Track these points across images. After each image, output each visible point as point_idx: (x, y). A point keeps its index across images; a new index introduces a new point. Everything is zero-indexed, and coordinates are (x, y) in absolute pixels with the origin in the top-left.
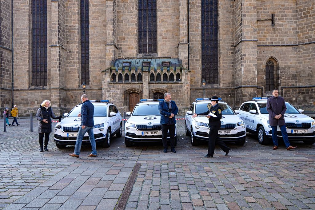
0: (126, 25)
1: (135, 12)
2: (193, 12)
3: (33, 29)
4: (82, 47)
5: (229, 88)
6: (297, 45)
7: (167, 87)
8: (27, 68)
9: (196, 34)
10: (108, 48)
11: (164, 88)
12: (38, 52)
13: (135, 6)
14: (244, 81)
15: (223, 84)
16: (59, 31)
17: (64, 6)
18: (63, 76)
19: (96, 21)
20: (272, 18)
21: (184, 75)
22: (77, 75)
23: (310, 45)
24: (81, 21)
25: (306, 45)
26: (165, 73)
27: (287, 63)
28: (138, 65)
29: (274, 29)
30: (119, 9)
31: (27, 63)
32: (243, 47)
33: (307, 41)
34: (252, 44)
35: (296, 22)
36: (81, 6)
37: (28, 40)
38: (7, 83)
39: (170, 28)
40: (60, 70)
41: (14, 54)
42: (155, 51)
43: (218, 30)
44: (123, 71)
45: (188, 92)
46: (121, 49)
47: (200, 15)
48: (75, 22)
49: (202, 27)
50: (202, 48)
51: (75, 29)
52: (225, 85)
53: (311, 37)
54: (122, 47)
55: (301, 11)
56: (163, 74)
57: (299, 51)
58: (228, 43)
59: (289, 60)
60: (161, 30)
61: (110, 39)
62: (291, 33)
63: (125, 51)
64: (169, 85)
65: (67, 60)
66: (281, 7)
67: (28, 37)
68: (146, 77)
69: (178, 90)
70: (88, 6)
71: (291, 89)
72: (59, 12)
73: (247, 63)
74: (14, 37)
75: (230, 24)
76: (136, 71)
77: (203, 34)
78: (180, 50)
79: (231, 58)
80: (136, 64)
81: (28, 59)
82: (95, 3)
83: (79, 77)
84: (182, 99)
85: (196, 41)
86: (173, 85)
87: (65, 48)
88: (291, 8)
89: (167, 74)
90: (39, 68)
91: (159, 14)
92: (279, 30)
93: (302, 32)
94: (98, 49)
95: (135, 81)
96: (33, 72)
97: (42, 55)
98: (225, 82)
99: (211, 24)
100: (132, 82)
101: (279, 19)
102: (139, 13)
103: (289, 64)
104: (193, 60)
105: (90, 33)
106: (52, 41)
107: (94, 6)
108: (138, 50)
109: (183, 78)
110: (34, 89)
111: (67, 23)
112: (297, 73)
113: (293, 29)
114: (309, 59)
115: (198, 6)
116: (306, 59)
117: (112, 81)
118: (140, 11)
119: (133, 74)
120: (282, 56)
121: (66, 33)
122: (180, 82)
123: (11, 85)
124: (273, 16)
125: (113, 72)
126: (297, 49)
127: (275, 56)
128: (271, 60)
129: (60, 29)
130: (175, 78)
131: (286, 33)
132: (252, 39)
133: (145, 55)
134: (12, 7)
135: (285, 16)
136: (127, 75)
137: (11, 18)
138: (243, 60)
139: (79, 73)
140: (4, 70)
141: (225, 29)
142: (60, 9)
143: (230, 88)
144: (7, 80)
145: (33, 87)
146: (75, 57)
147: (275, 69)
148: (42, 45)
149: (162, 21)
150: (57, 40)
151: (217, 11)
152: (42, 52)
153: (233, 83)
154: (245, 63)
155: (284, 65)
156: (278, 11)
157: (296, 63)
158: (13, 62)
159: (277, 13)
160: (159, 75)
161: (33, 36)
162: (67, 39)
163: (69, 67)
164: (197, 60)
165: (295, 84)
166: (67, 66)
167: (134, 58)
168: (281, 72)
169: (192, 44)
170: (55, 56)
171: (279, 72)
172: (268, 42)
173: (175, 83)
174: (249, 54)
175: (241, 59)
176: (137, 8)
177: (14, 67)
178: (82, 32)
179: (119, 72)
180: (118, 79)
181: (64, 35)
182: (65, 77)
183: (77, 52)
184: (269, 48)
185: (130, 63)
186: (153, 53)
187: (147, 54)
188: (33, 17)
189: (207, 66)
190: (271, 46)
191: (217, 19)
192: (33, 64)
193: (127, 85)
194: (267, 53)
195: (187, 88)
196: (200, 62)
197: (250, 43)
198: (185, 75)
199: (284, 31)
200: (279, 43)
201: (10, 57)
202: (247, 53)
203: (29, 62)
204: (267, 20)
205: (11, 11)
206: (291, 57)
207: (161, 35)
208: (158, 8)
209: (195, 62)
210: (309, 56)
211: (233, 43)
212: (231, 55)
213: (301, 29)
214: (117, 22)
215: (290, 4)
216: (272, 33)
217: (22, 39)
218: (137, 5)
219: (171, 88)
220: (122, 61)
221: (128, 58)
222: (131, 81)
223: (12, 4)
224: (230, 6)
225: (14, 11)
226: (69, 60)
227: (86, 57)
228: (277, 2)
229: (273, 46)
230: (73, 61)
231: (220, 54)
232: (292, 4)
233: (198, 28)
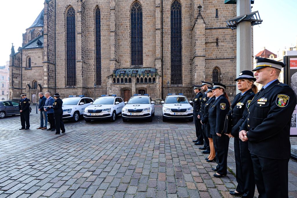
0: (123, 48)
1: (129, 39)
2: (166, 39)
3: (68, 51)
4: (97, 61)
5: (188, 86)
6: (233, 59)
7: (147, 86)
8: (64, 75)
9: (167, 53)
10: (112, 62)
11: (145, 87)
12: (71, 65)
13: (129, 36)
14: (197, 82)
15: (185, 84)
16: (82, 52)
17: (85, 36)
18: (85, 80)
19: (105, 45)
20: (217, 41)
21: (158, 78)
22: (94, 79)
24: (96, 45)
26: (146, 78)
27: (226, 70)
28: (130, 73)
29: (218, 48)
30: (119, 37)
31: (64, 72)
32: (196, 60)
34: (202, 58)
35: (233, 43)
36: (96, 36)
37: (64, 58)
38: (52, 84)
39: (151, 49)
40: (82, 76)
41: (56, 66)
42: (142, 64)
43: (182, 50)
44: (120, 76)
45: (160, 90)
46: (120, 62)
47: (170, 40)
48: (92, 46)
49: (172, 48)
50: (172, 61)
51: (92, 51)
52: (186, 85)
54: (121, 61)
56: (145, 78)
57: (234, 62)
58: (188, 58)
59: (228, 68)
60: (145, 50)
61: (113, 57)
62: (229, 50)
63: (123, 64)
64: (148, 85)
65: (88, 70)
67: (64, 56)
68: (134, 80)
69: (154, 88)
70: (100, 36)
71: (229, 87)
72: (82, 40)
73: (199, 70)
74: (56, 56)
75: (189, 45)
76: (128, 77)
77: (172, 53)
78: (156, 63)
79: (190, 67)
80: (129, 72)
81: (64, 70)
82: (104, 34)
83: (95, 80)
84: (157, 94)
85: (168, 57)
86: (151, 85)
87: (86, 62)
88: (230, 34)
90: (71, 75)
91: (144, 40)
92: (222, 49)
94: (107, 63)
95: (127, 83)
96: (67, 77)
97: (73, 67)
98: (185, 83)
99: (177, 46)
100: (125, 84)
101: (221, 42)
102: (132, 40)
103: (228, 71)
104: (165, 69)
105: (101, 53)
106: (78, 58)
107: (104, 36)
108: (131, 63)
109: (157, 80)
110: (68, 88)
111: (87, 47)
112: (233, 76)
113: (231, 48)
115: (168, 35)
117: (113, 83)
118: (132, 39)
119: (126, 78)
120: (223, 66)
121: (87, 53)
122: (155, 83)
123: (54, 86)
124: (217, 39)
125: (114, 77)
127: (218, 66)
128: (216, 68)
129: (83, 51)
130: (152, 81)
132: (202, 55)
133: (135, 66)
134: (55, 38)
135: (226, 39)
136: (122, 79)
137: (54, 45)
138: (196, 69)
139: (95, 78)
140: (50, 76)
141: (186, 49)
142: (83, 38)
143: (189, 86)
144: (52, 82)
145: (68, 86)
146: (93, 68)
147: (219, 74)
148: (73, 61)
149: (146, 45)
150: (81, 58)
151: (181, 37)
152: (73, 65)
153: (191, 83)
154: (197, 70)
155: (224, 71)
156: (221, 36)
157: (232, 70)
158: (56, 71)
159: (220, 37)
160: (142, 79)
161: (67, 55)
162: (87, 57)
163: (89, 74)
164: (168, 69)
165: (232, 84)
166: (88, 74)
167: (128, 68)
168: (222, 76)
169: (165, 59)
170: (79, 68)
171: (221, 76)
172: (214, 57)
173: (152, 84)
174: (200, 65)
175: (195, 68)
176: (131, 37)
177: (56, 74)
178: (97, 52)
179: (118, 77)
180: (117, 82)
181: (86, 54)
182: (87, 80)
183: (94, 65)
184: (215, 60)
185: (125, 71)
186: (141, 65)
187: (137, 65)
188: (67, 44)
189: (175, 73)
190: (215, 59)
191: (181, 42)
192: (67, 73)
193: (122, 85)
194: (213, 64)
195: (159, 87)
196: (170, 70)
197: (200, 57)
199: (225, 49)
200: (221, 57)
201: (54, 68)
202: (199, 65)
203: (65, 71)
204: (213, 42)
205: (54, 41)
206: (229, 66)
207: (145, 53)
208: (143, 36)
209: (166, 70)
211: (191, 58)
212: (190, 65)
214: (117, 46)
215: (229, 31)
216: (216, 51)
217: (61, 57)
218: (131, 34)
219: (150, 87)
220: (120, 70)
221: (125, 68)
223: (55, 36)
224: (189, 34)
225: (56, 40)
227: (99, 68)
228: (220, 30)
229: (218, 59)
230: (91, 70)
231: (183, 65)
232: (230, 31)
233: (168, 48)
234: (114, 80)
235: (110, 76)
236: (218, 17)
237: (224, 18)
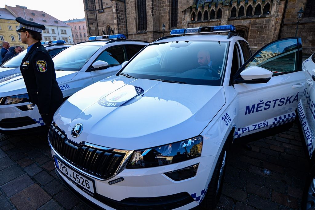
7: (250, 23)
8: (135, 15)
11: (246, 25)
18: (157, 21)
21: (275, 5)
22: (168, 18)
26: (250, 5)
31: (134, 11)
38: (123, 29)
40: (153, 15)
41: (126, 4)
44: (203, 8)
45: (275, 29)
56: (247, 6)
64: (252, 20)
65: (160, 4)
68: (226, 13)
69: (264, 25)
76: (216, 7)
81: (134, 8)
83: (169, 20)
84: (267, 37)
86: (258, 20)
89: (253, 6)
90: (142, 15)
95: (214, 19)
96: (139, 18)
100: (210, 21)
109: (273, 9)
110: (140, 33)
117: (192, 21)
119: (213, 10)
122: (267, 16)
123: (126, 31)
125: (194, 10)
130: (262, 11)
136: (206, 12)
139: (169, 16)
140: (119, 19)
144: (122, 27)
145: (139, 31)
146: (167, 0)
158: (126, 11)
160: (242, 8)
163: (162, 10)
166: (161, 10)
173: (262, 17)
177: (127, 16)
179: (199, 9)
180: (198, 18)
182: (159, 21)
192: (138, 12)
193: (206, 24)
195: (276, 23)
198: (277, 5)
201: (123, 7)
203: (136, 10)
219: (255, 24)
222: (210, 19)
226: (162, 4)
230: (165, 4)
234: (193, 15)
235: (188, 9)
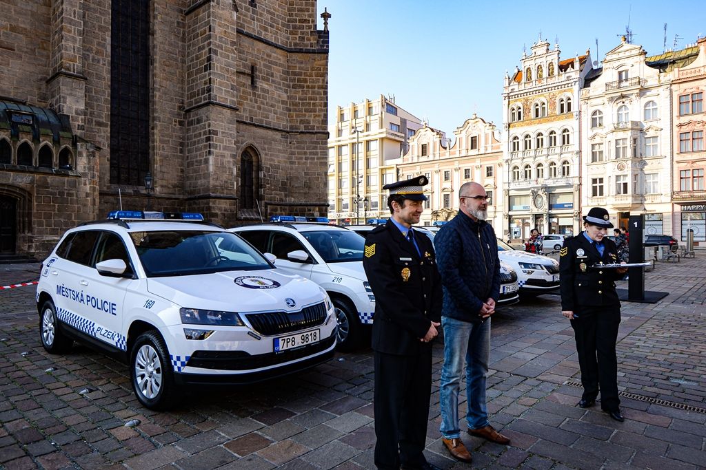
5: (173, 196)
6: (288, 132)
7: (32, 182)
9: (99, 61)
11: (21, 185)
14: (214, 186)
15: (162, 186)
20: (253, 72)
23: (308, 135)
25: (302, 135)
27: (274, 161)
29: (254, 94)
32: (212, 116)
33: (302, 128)
34: (227, 112)
35: (286, 92)
39: (24, 24)
43: (151, 67)
45: (93, 200)
47: (109, 18)
49: (114, 48)
50: (112, 98)
52: (165, 190)
53: (309, 123)
55: (294, 74)
56: (19, 144)
57: (290, 143)
58: (172, 100)
59: (277, 156)
62: (280, 108)
64: (37, 177)
66: (265, 57)
69: (66, 192)
71: (279, 207)
73: (220, 149)
75: (176, 60)
77: (113, 64)
78: (64, 89)
79: (179, 134)
85: (99, 77)
86: (50, 179)
88: (280, 65)
92: (263, 98)
93: (295, 110)
98: (164, 183)
99: (135, 48)
101: (263, 79)
103: (276, 163)
109: (81, 162)
112: (287, 179)
113: (283, 102)
114: (306, 159)
116: (301, 158)
120: (266, 146)
122: (70, 173)
124: (253, 68)
126: (287, 138)
127: (256, 145)
128: (249, 150)
130: (55, 159)
131: (272, 106)
132: (228, 104)
135: (272, 76)
138: (211, 142)
141: (166, 68)
143: (177, 196)
147: (254, 168)
151: (147, 22)
153: (181, 186)
154: (216, 149)
155: (269, 163)
156: (262, 63)
157: (286, 162)
159: (260, 65)
164: (99, 124)
165: (284, 199)
168: (265, 176)
171: (261, 175)
172: (245, 116)
173: (58, 174)
174: (223, 133)
175: (208, 139)
184: (248, 127)
189: (122, 142)
190: (249, 124)
191: (147, 40)
194: (244, 136)
195: (92, 189)
196: (109, 129)
197: (225, 110)
198: (88, 156)
199: (270, 103)
200: (262, 121)
202: (220, 130)
204: (244, 73)
206: (279, 151)
209: (96, 128)
210: (305, 153)
211: (182, 103)
212: (178, 126)
213: (293, 105)
215: (279, 57)
216: (251, 101)
219: (45, 185)
224: (178, 23)
228: (261, 45)
229: (254, 125)
231: (154, 119)
232: (281, 57)
233: (104, 46)
236: (255, 6)
237: (270, 16)
